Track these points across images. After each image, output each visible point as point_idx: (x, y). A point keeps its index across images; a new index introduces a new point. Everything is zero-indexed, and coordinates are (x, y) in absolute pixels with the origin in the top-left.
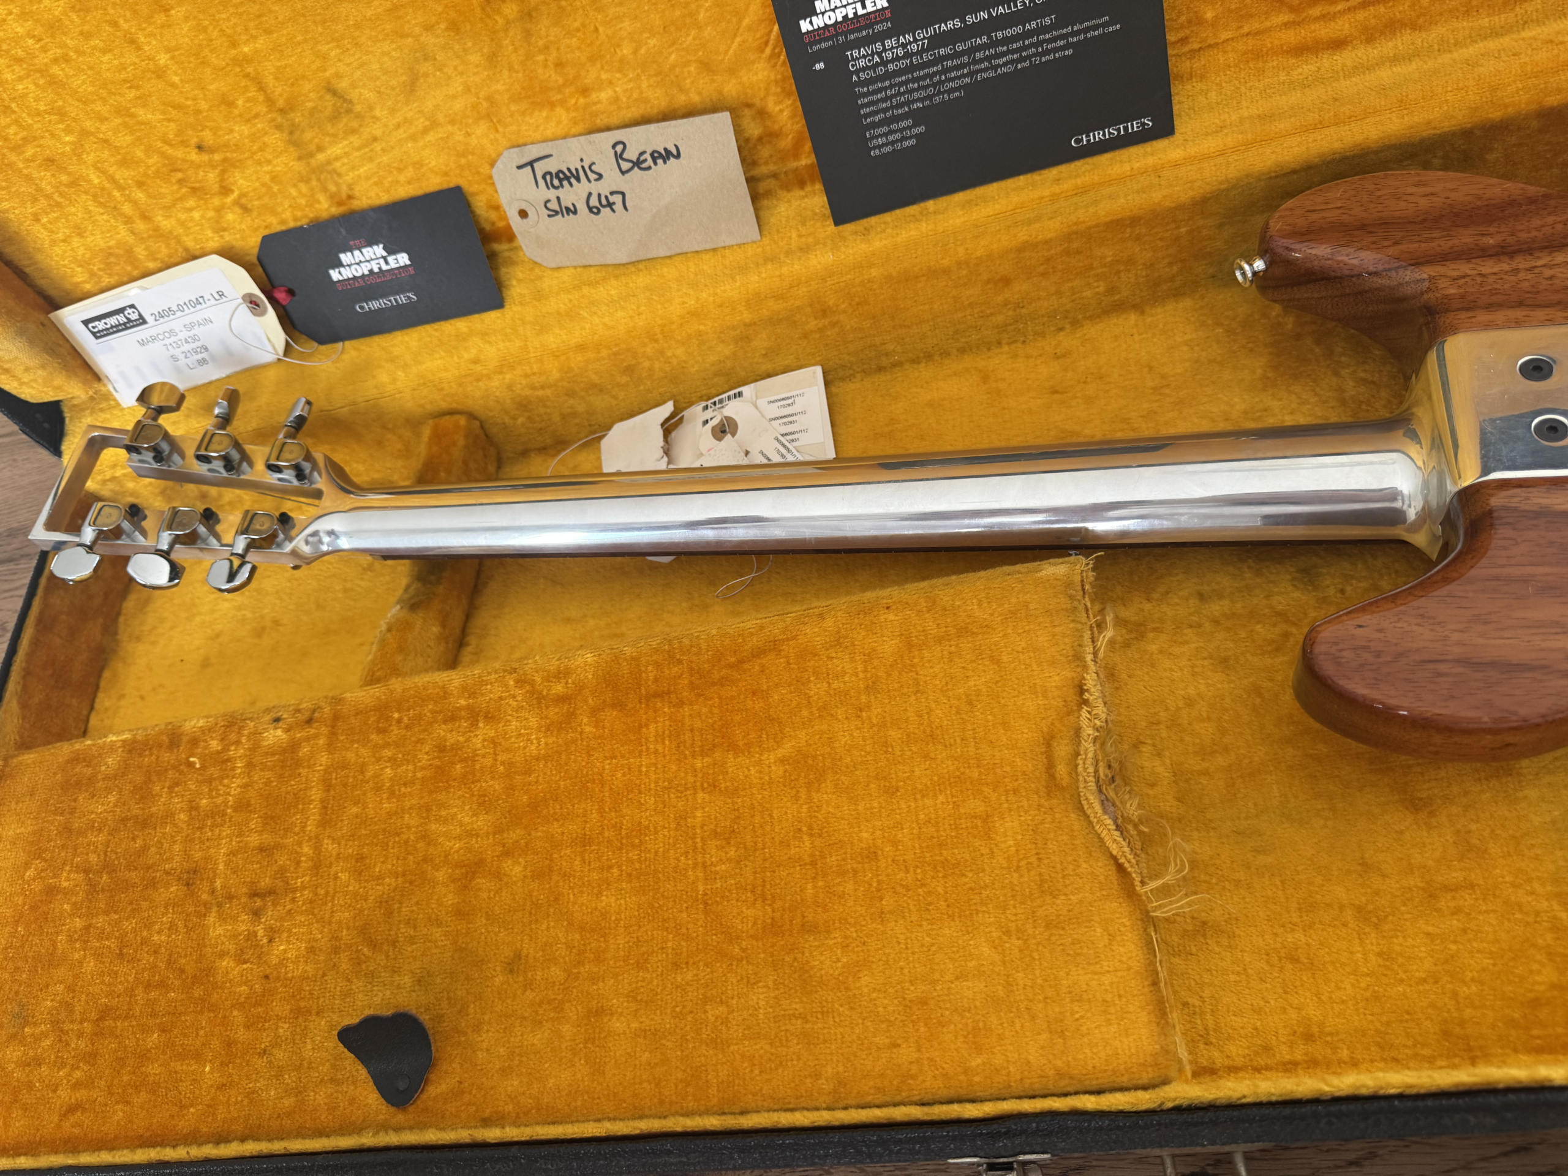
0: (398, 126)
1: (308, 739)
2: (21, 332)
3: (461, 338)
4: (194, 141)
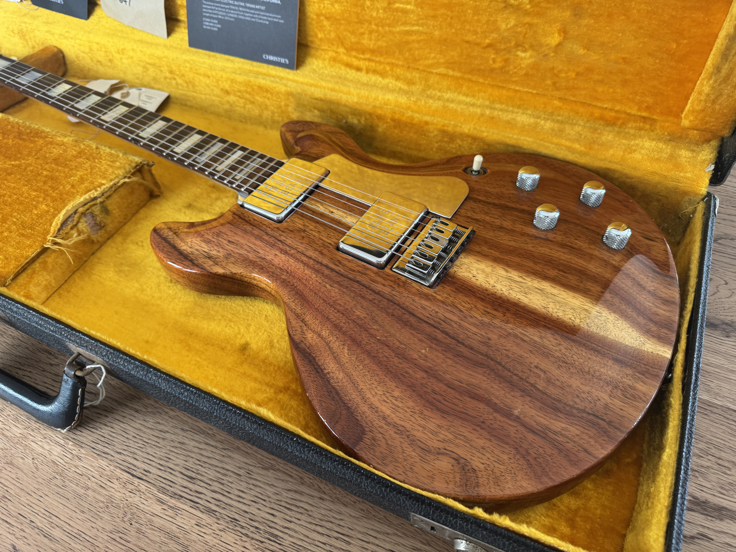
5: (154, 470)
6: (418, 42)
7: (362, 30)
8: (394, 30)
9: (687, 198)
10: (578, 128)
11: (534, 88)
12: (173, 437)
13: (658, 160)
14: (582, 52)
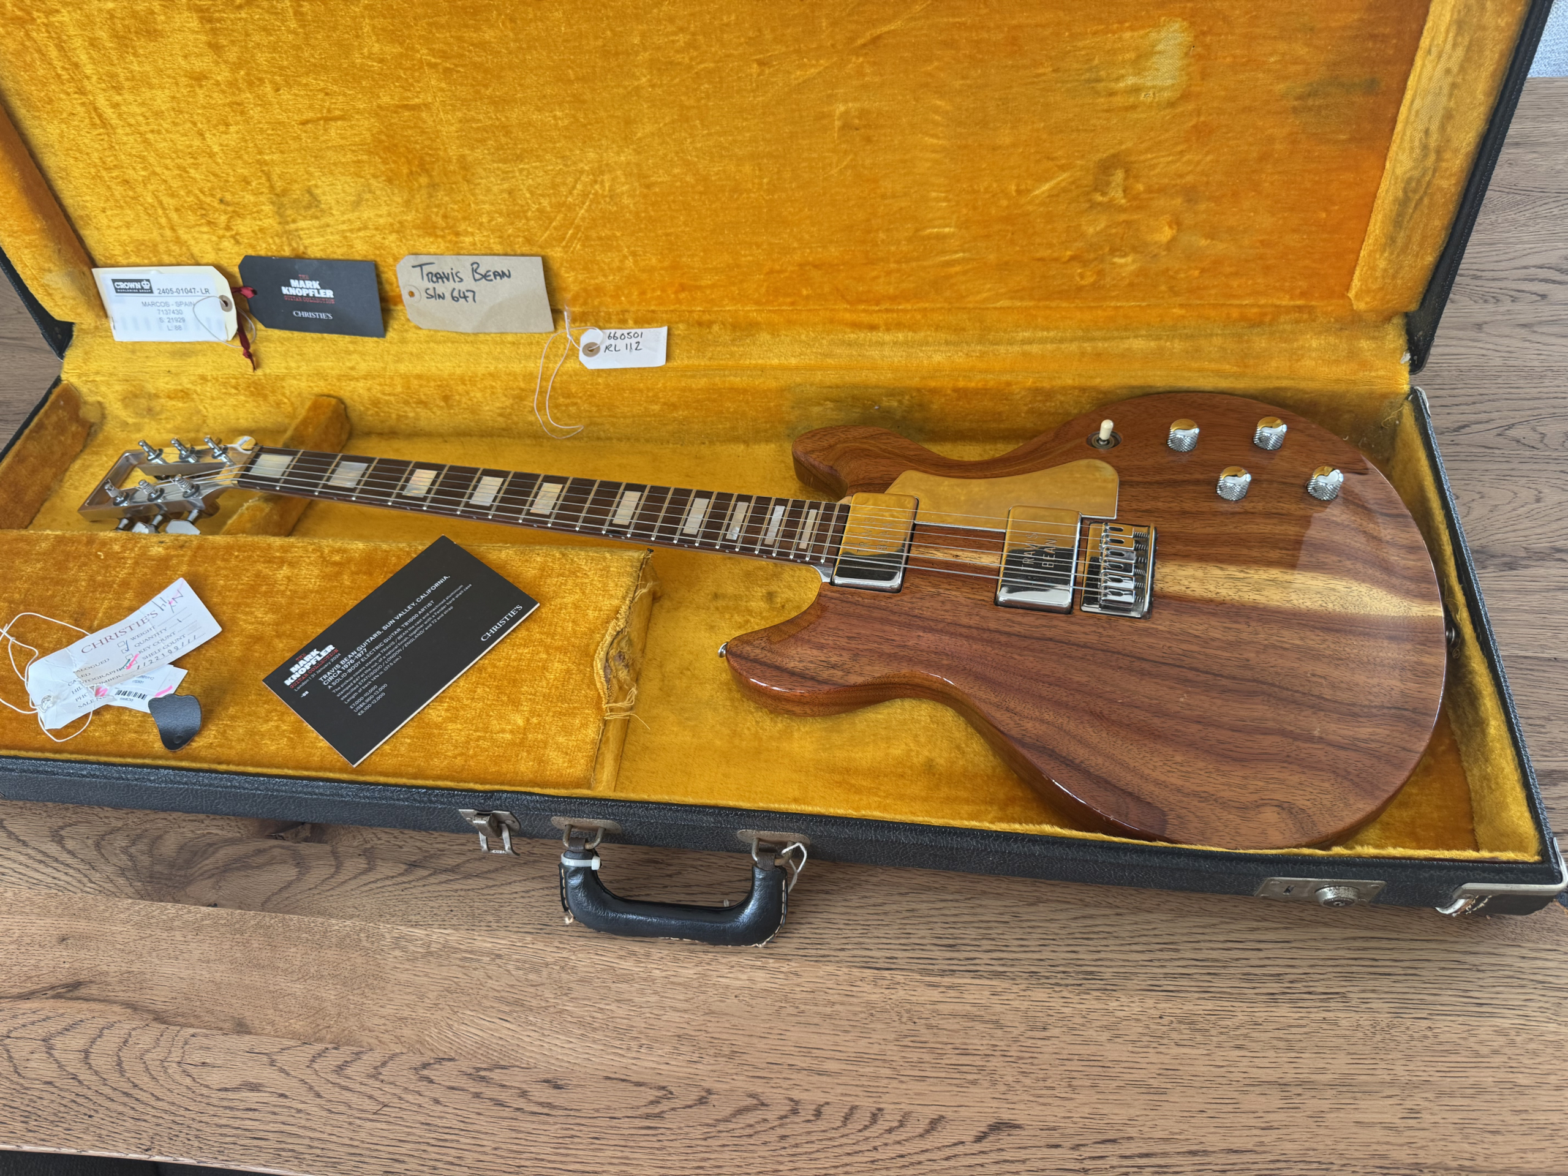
0: (344, 222)
4: (219, 196)
5: (899, 954)
6: (965, 273)
7: (874, 273)
8: (925, 263)
9: (1386, 402)
10: (1217, 341)
11: (1143, 300)
12: (895, 907)
13: (1337, 362)
14: (1203, 242)
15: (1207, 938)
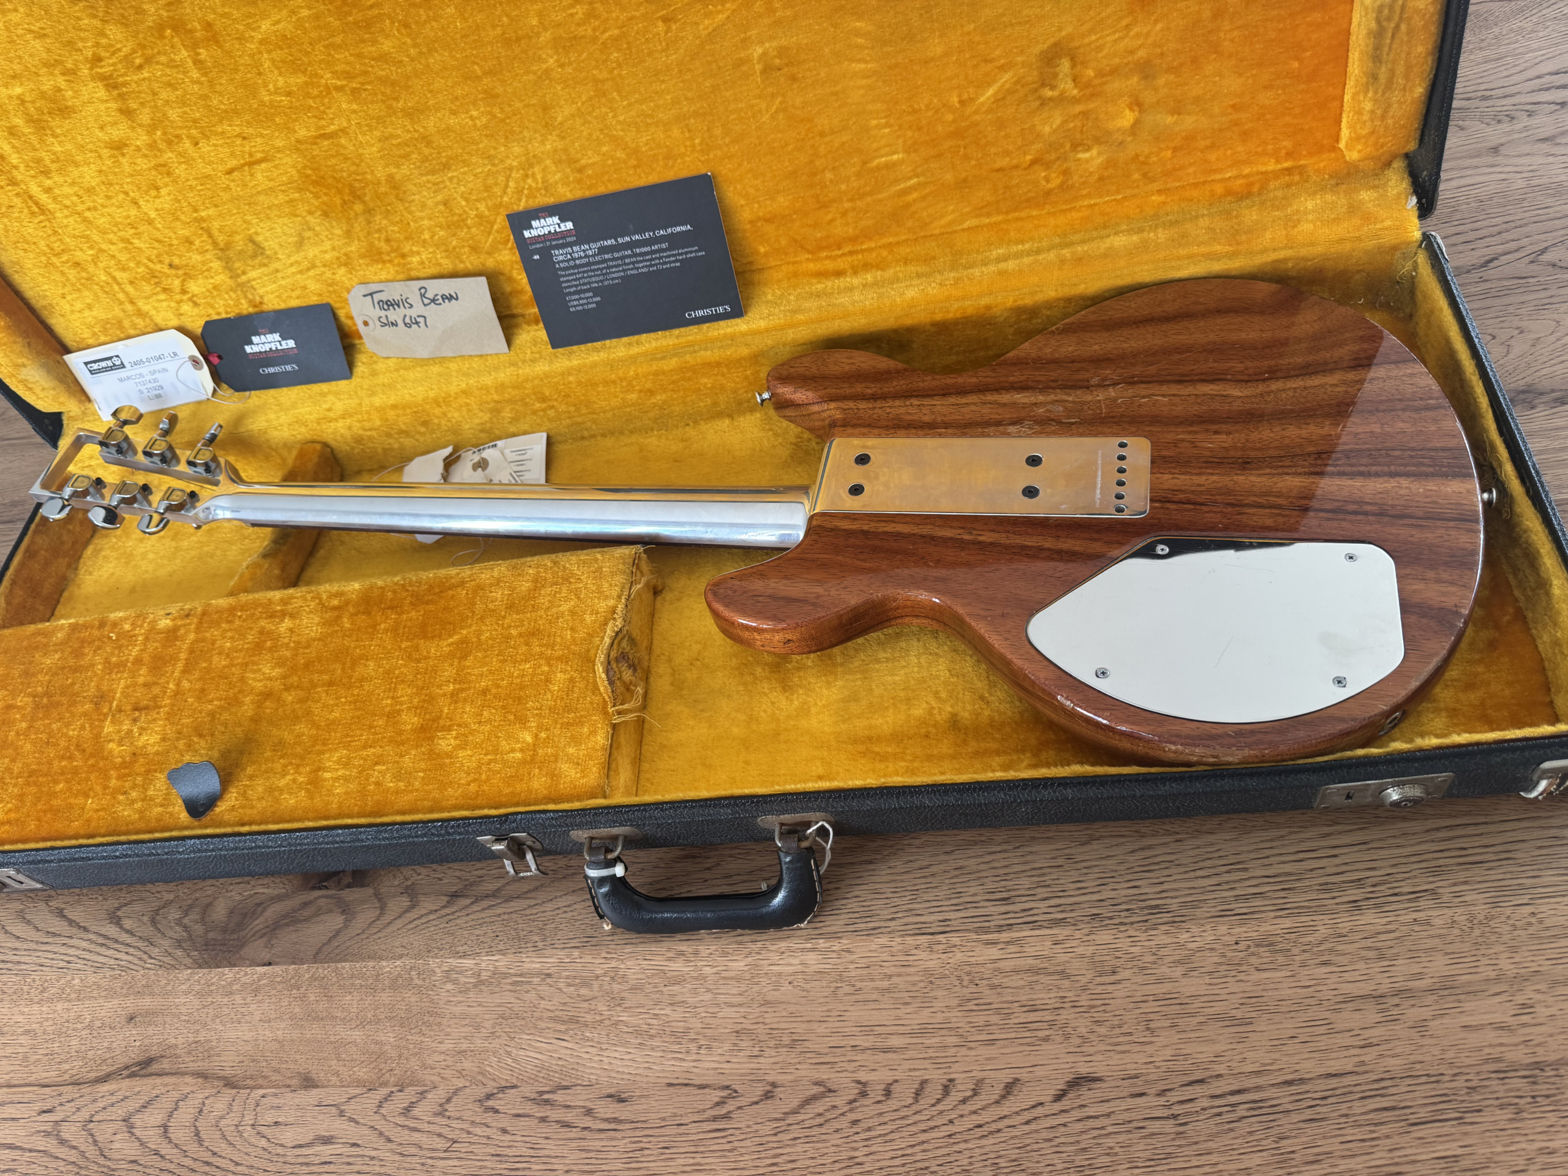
0: (292, 265)
1: (184, 625)
2: (44, 366)
3: (323, 395)
4: (167, 261)
5: (952, 915)
6: (923, 198)
8: (880, 196)
9: (1398, 254)
10: (1204, 222)
11: (1118, 192)
12: (942, 867)
13: (1337, 220)
14: (1170, 120)
15: (1276, 851)
